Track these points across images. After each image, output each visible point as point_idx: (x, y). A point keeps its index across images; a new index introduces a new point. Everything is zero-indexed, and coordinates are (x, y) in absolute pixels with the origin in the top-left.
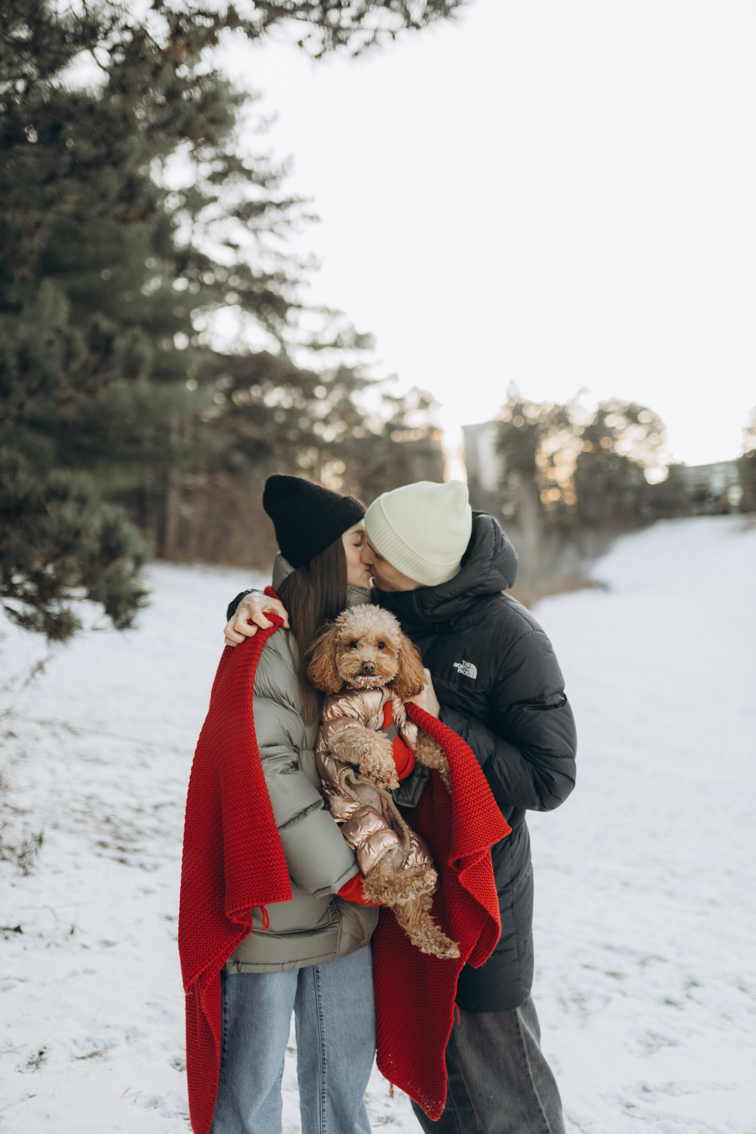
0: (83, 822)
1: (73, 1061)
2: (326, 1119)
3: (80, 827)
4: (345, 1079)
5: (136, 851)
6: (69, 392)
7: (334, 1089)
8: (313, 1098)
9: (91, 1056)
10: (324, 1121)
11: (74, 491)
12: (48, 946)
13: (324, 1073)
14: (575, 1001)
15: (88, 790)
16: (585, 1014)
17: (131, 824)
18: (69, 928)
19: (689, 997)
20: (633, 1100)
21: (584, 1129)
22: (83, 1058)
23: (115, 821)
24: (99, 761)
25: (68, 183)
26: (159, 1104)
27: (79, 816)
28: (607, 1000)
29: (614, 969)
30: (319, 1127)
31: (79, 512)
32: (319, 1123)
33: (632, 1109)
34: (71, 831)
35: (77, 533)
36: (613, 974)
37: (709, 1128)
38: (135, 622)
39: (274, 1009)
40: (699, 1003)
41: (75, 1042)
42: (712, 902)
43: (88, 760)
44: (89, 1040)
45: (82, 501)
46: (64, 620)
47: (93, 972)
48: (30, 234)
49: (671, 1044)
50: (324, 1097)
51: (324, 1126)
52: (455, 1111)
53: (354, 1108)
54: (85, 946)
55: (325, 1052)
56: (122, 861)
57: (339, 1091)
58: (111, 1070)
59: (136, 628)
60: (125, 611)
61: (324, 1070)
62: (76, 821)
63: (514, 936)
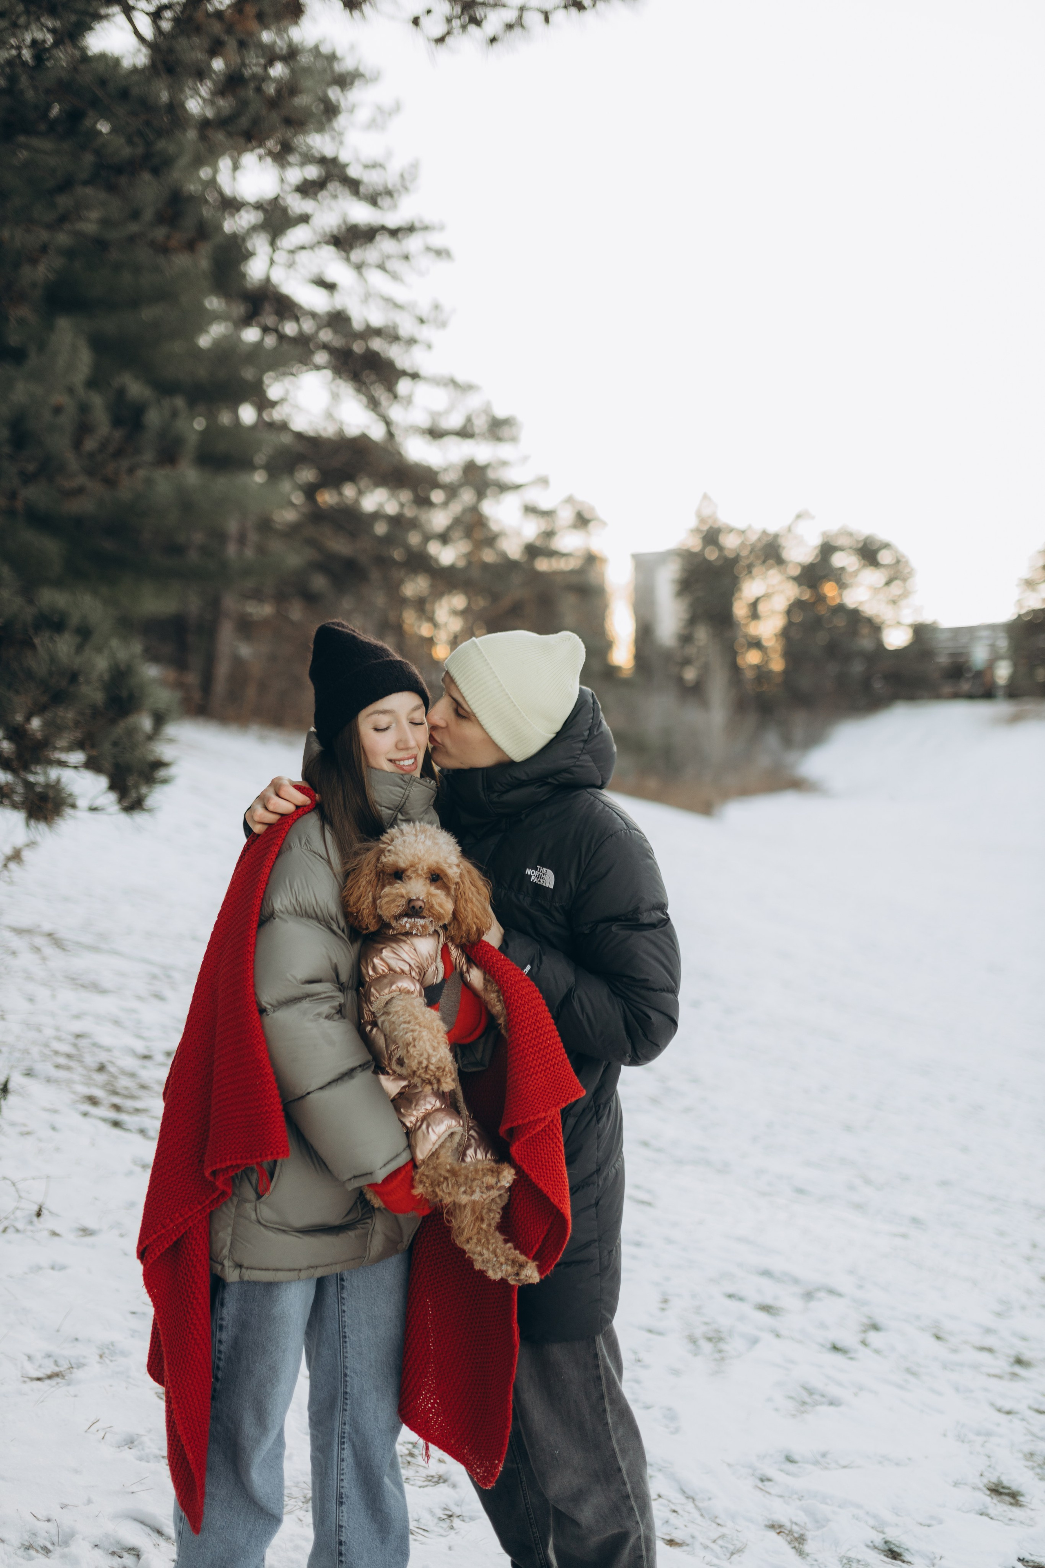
0: (68, 1068)
1: (25, 1382)
2: (345, 1471)
3: (62, 1074)
4: (372, 1419)
5: (137, 1111)
6: (81, 480)
7: (357, 1431)
8: (329, 1444)
9: (50, 1377)
10: (343, 1474)
11: (75, 620)
12: (5, 1230)
13: (346, 1410)
14: (710, 1339)
15: (78, 1027)
16: (721, 1357)
17: (133, 1075)
18: (35, 1208)
19: (864, 1343)
20: (771, 1472)
21: (700, 1505)
22: (39, 1379)
23: (112, 1069)
24: (96, 988)
25: (89, 191)
26: (136, 1443)
27: (62, 1061)
28: (755, 1341)
29: (769, 1301)
30: (336, 1481)
31: (80, 649)
32: (336, 1476)
33: (766, 1483)
34: (49, 1080)
35: (74, 677)
36: (766, 1308)
37: (867, 1513)
38: (149, 802)
39: (289, 1326)
40: (877, 1351)
41: (30, 1358)
42: (915, 1221)
43: (83, 986)
44: (49, 1356)
45: (84, 633)
46: (51, 794)
47: (63, 1268)
48: (34, 261)
49: (831, 1403)
50: (344, 1442)
51: (342, 1480)
52: (518, 1467)
53: (383, 1457)
54: (54, 1234)
55: (348, 1384)
56: (116, 1124)
57: (364, 1435)
58: (75, 1396)
59: (149, 811)
60: (137, 787)
61: (345, 1407)
62: (58, 1066)
63: (597, 1244)
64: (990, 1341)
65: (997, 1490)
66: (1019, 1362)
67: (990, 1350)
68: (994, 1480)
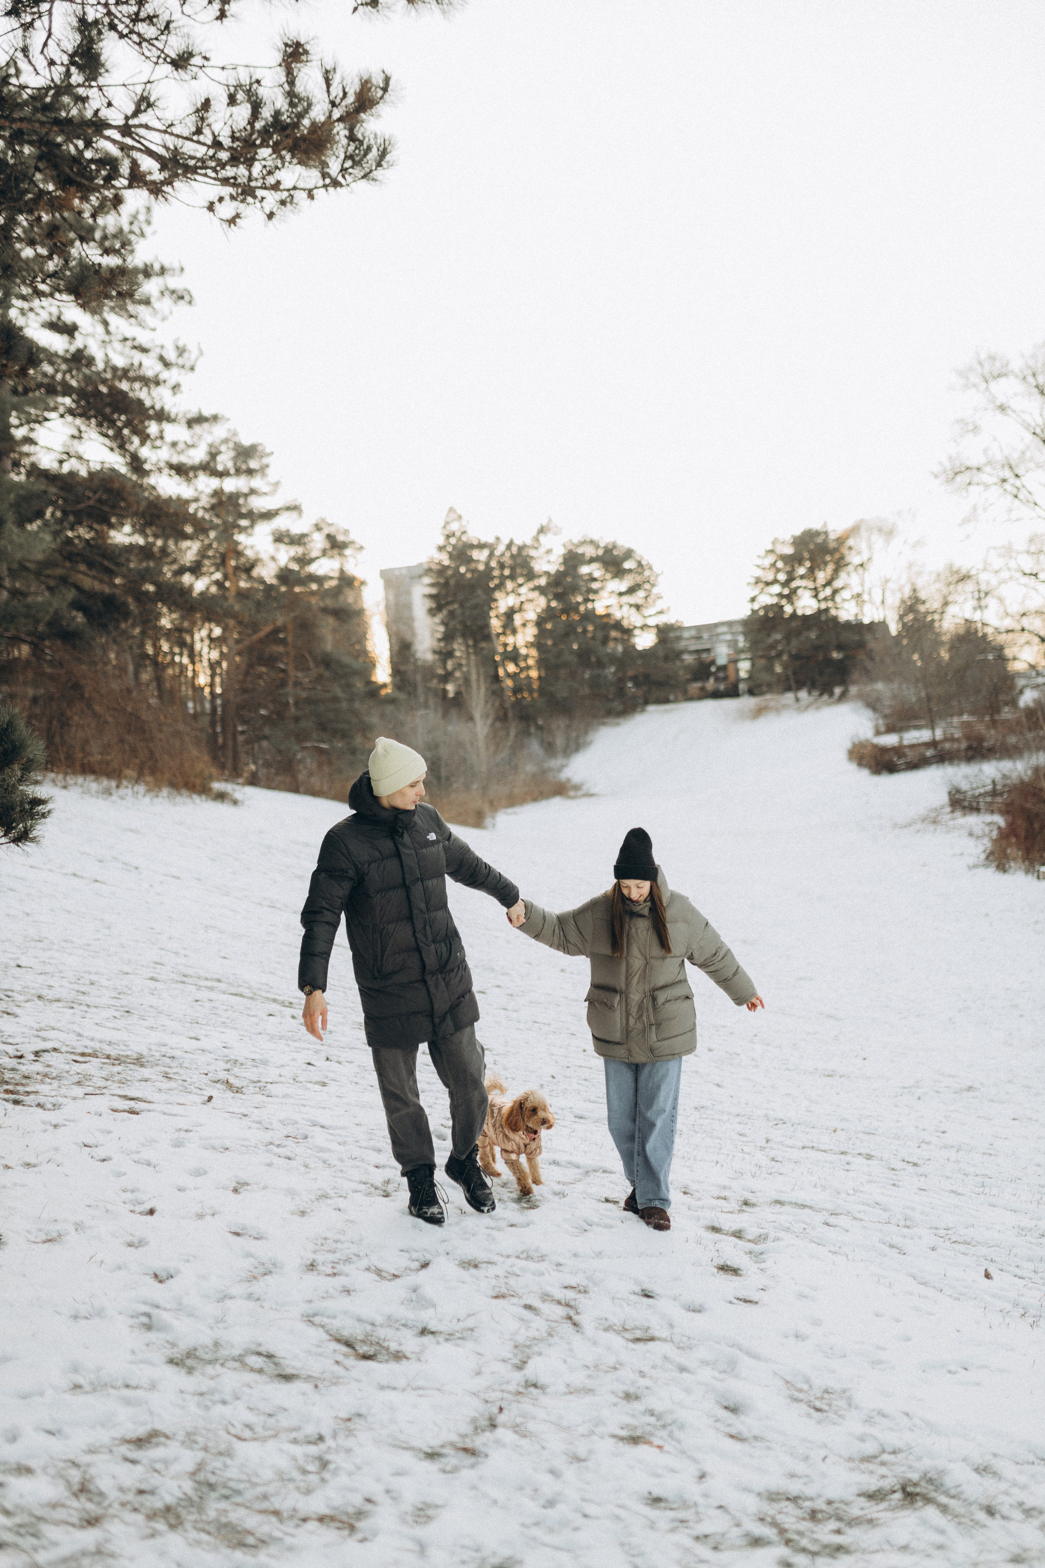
5: (28, 1093)
9: (47, 1241)
17: (13, 1069)
44: (41, 1230)
47: (23, 1186)
56: (16, 1102)
58: (70, 1249)
64: (723, 1194)
65: (724, 1268)
66: (746, 1203)
67: (725, 1199)
68: (722, 1263)
